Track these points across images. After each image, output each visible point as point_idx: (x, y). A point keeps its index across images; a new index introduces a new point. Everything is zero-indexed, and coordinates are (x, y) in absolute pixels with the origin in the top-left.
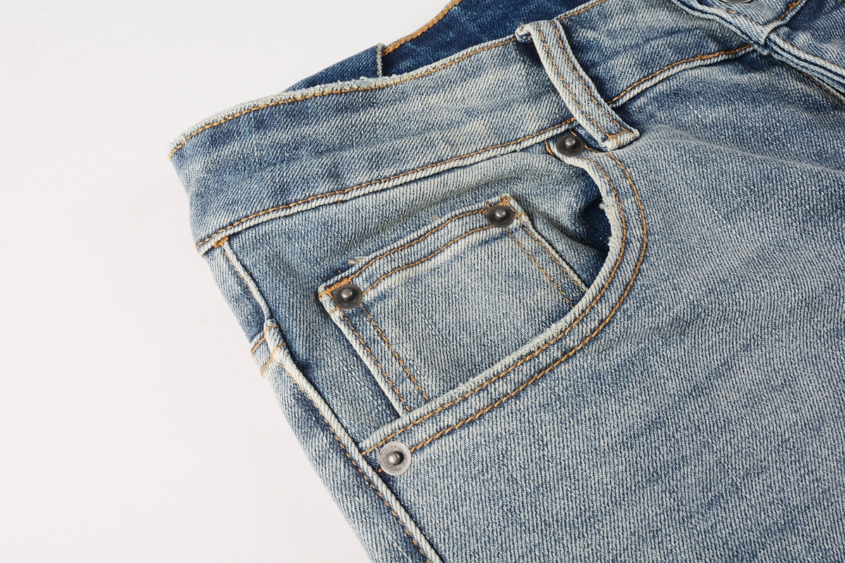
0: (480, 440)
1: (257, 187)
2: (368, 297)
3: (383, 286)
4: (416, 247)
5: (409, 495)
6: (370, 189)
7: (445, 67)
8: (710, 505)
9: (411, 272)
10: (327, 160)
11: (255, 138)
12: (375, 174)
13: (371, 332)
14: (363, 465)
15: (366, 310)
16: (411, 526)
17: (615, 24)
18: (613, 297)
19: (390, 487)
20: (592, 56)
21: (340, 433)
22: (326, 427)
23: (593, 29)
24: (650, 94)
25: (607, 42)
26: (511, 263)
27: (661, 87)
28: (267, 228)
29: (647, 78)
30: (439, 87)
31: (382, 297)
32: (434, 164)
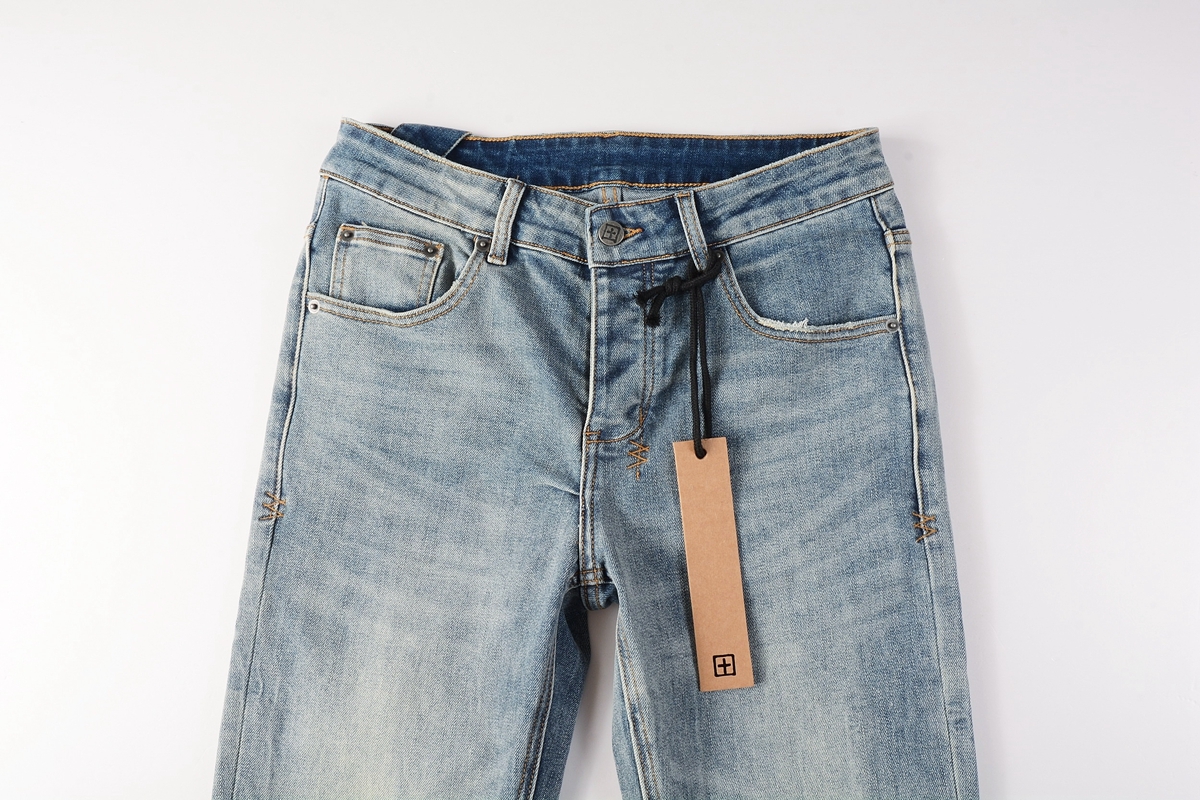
0: (341, 325)
1: (351, 167)
2: (353, 242)
3: (360, 242)
4: (386, 237)
5: (307, 322)
6: (389, 201)
7: (467, 171)
8: (392, 407)
9: (374, 245)
10: (383, 176)
11: (366, 146)
12: (396, 197)
13: (341, 256)
14: (303, 300)
15: (347, 246)
16: (300, 333)
17: (549, 210)
18: (416, 320)
19: (305, 314)
20: (526, 216)
21: (305, 283)
22: (303, 277)
23: (539, 204)
24: (528, 252)
25: (538, 214)
26: (413, 272)
27: (534, 254)
28: (343, 186)
29: (534, 245)
30: (456, 178)
31: (356, 246)
32: (422, 211)
